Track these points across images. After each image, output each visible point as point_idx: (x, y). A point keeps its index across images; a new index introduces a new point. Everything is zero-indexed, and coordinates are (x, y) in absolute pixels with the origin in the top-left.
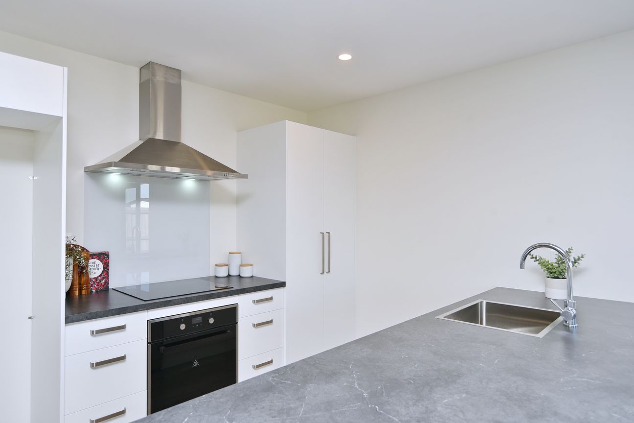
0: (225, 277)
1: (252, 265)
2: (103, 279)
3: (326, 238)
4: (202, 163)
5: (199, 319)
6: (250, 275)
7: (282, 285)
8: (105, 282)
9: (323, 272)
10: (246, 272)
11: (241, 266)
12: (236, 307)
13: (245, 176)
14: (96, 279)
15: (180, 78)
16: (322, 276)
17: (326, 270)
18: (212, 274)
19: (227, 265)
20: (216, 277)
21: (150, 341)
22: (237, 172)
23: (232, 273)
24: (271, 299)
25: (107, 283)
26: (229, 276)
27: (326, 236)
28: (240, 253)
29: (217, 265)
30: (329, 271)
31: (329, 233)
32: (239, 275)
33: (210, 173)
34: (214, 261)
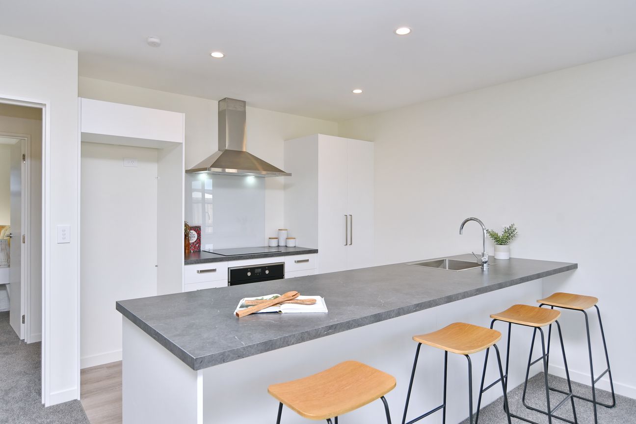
0: (275, 247)
1: (295, 238)
2: (197, 244)
3: (349, 221)
4: (259, 167)
5: (260, 270)
6: (293, 245)
7: (316, 251)
8: (198, 246)
9: (347, 245)
10: (291, 243)
11: (287, 239)
12: (283, 265)
13: (290, 175)
14: (193, 243)
15: (245, 107)
16: (346, 246)
17: (349, 243)
18: (266, 245)
19: (277, 238)
20: (269, 246)
21: (230, 281)
22: (284, 172)
23: (280, 245)
24: (307, 261)
25: (199, 246)
26: (278, 246)
27: (349, 217)
28: (287, 230)
29: (270, 238)
30: (351, 244)
31: (351, 215)
32: (286, 246)
33: (264, 173)
34: (268, 235)
